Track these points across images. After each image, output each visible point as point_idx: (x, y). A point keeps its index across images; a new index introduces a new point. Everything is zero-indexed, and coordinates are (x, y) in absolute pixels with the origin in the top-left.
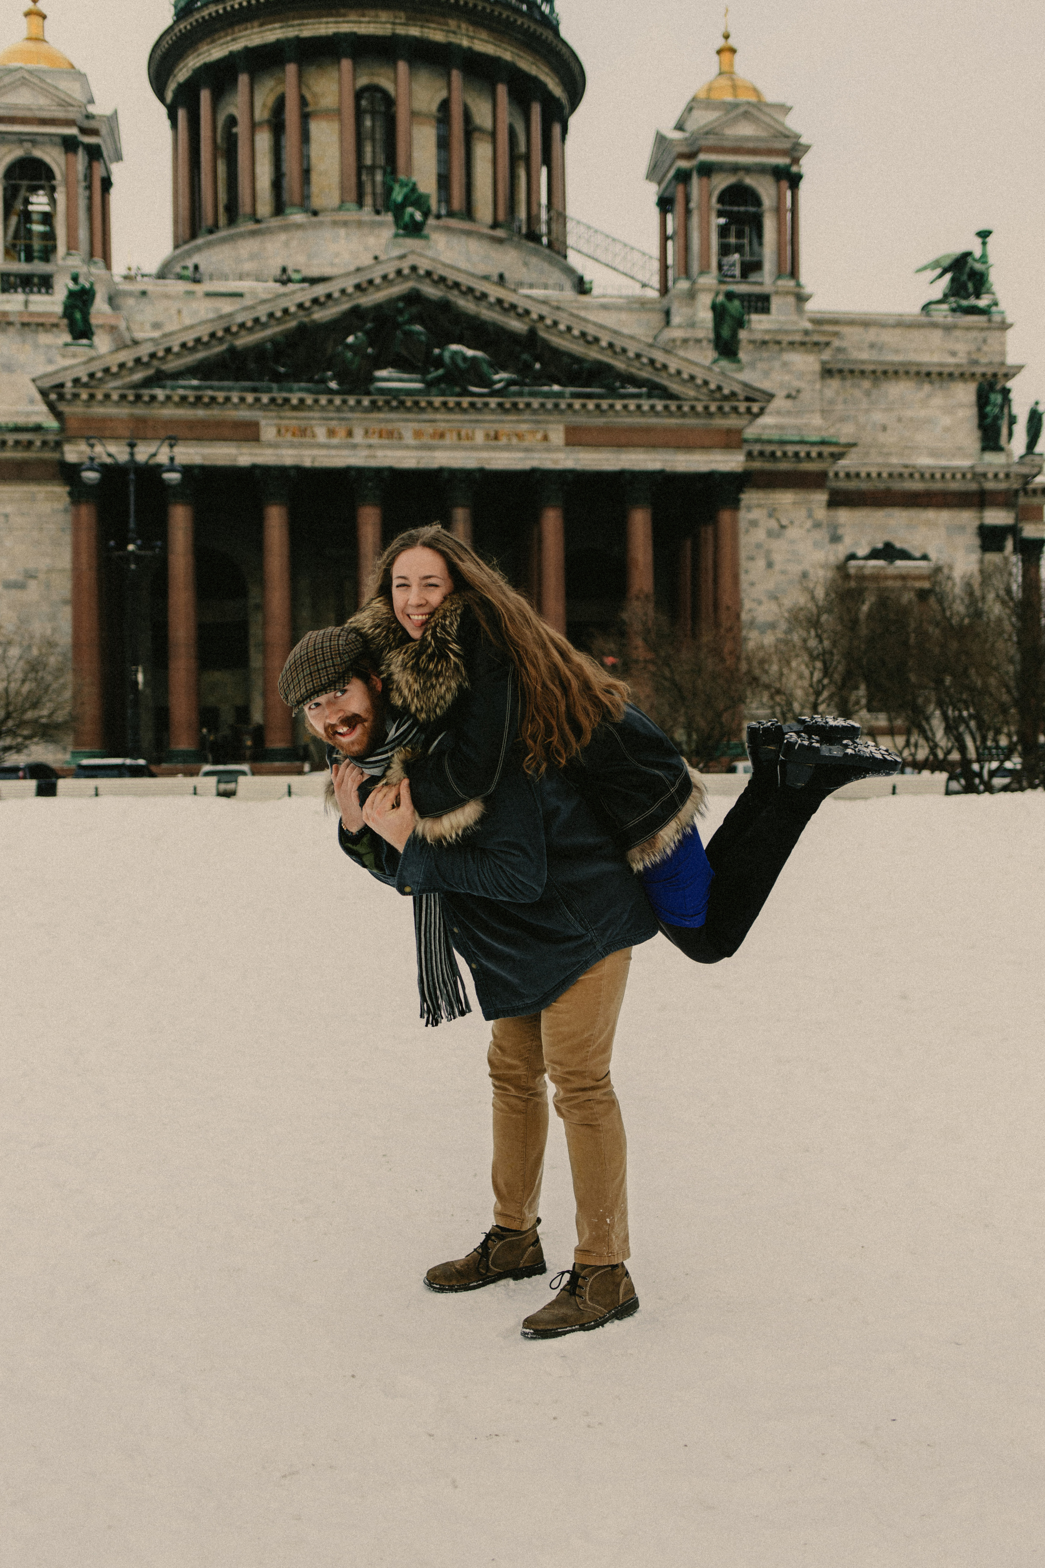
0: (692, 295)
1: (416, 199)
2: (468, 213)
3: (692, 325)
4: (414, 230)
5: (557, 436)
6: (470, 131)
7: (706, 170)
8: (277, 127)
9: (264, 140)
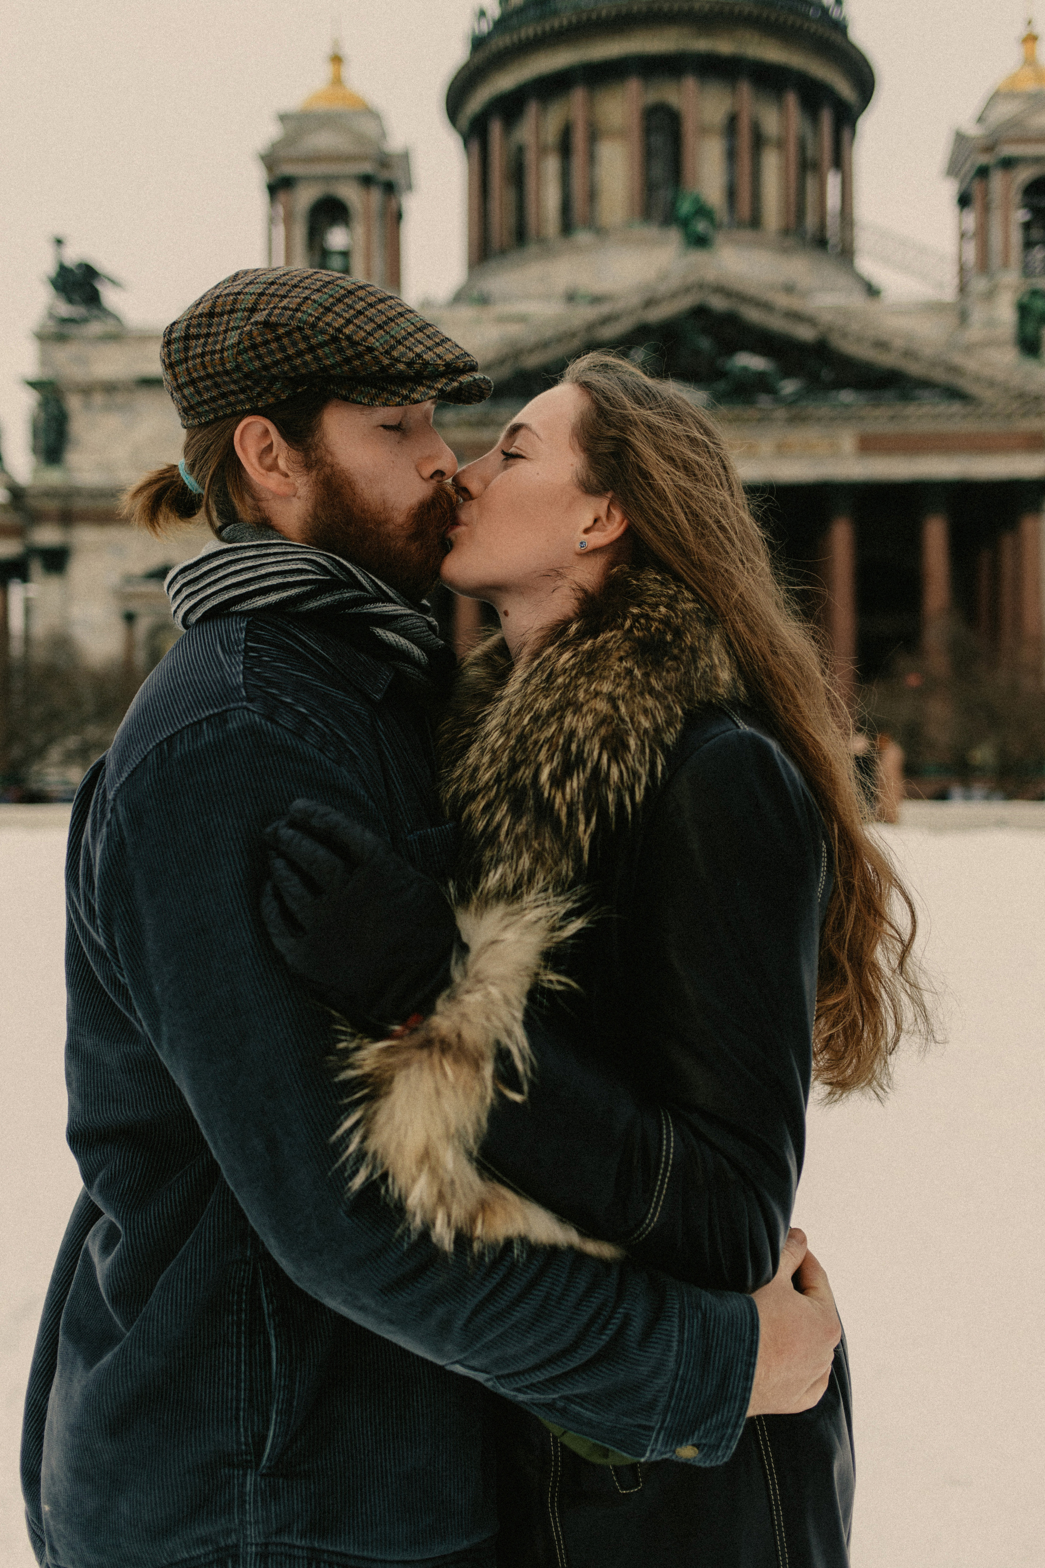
0: (990, 295)
1: (702, 211)
2: (755, 222)
3: (991, 323)
4: (700, 242)
5: (847, 441)
6: (758, 141)
7: (1008, 164)
8: (565, 148)
9: (552, 166)
